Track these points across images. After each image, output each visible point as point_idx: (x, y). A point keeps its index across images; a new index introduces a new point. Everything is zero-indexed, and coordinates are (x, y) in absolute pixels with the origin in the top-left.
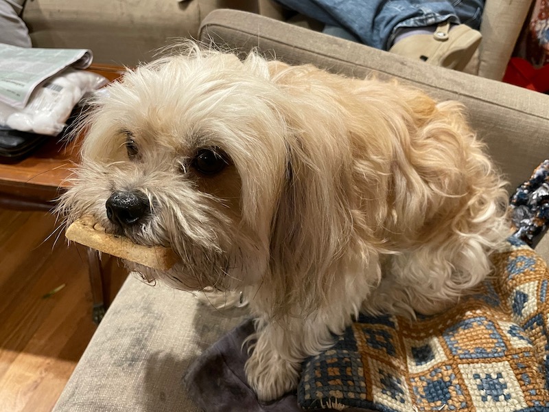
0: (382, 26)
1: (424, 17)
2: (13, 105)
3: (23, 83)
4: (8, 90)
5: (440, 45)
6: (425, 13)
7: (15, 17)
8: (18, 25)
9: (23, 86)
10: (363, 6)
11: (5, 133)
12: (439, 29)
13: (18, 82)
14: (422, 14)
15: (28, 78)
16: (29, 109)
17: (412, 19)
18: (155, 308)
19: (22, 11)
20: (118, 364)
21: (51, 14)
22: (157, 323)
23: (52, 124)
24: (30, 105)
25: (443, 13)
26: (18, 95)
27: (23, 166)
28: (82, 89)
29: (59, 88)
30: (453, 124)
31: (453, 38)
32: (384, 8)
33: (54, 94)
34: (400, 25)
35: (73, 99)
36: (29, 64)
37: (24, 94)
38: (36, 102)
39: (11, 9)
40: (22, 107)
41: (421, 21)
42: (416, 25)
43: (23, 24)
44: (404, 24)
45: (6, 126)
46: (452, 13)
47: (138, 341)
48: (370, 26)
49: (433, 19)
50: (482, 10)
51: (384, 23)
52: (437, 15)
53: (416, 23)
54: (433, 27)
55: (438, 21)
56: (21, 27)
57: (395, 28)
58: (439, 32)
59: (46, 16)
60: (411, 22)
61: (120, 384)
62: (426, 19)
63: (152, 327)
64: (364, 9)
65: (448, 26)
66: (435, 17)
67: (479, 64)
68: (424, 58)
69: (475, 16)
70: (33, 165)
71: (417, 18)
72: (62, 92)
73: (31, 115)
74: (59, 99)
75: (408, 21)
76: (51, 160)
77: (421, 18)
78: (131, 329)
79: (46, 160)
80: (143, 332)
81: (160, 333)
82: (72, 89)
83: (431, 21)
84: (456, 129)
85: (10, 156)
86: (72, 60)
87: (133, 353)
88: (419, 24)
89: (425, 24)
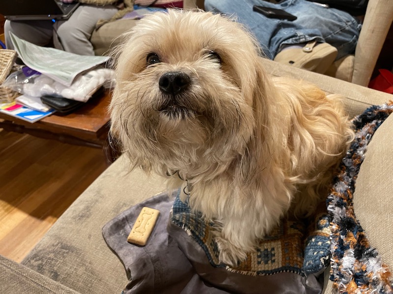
0: (274, 44)
1: (298, 38)
2: (65, 84)
3: (70, 72)
4: (62, 76)
5: (305, 55)
6: (299, 35)
7: (85, 40)
8: (87, 44)
9: (70, 74)
10: (265, 31)
11: (60, 100)
12: (307, 45)
13: (68, 72)
14: (297, 36)
15: (73, 71)
16: (73, 87)
17: (291, 39)
18: (102, 192)
19: (91, 37)
20: (74, 218)
21: (105, 38)
22: (100, 200)
23: (84, 95)
24: (74, 85)
25: (311, 35)
26: (67, 79)
27: (68, 118)
28: (105, 78)
29: (91, 77)
30: (336, 109)
31: (315, 51)
32: (278, 32)
33: (87, 80)
34: (283, 43)
35: (98, 83)
36: (78, 63)
37: (70, 78)
38: (77, 83)
39: (83, 36)
40: (69, 86)
41: (296, 40)
42: (293, 43)
43: (90, 44)
44: (286, 42)
45: (61, 96)
46: (320, 36)
47: (88, 207)
48: (268, 43)
49: (304, 39)
50: (357, 37)
51: (276, 42)
52: (307, 36)
53: (293, 41)
54: (304, 44)
55: (307, 40)
56: (89, 46)
57: (281, 45)
58: (307, 47)
59: (103, 40)
60: (290, 41)
61: (71, 228)
62: (299, 39)
63: (97, 201)
64: (265, 33)
65: (314, 43)
66: (305, 38)
67: (353, 71)
68: (292, 62)
69: (351, 41)
70: (73, 117)
71: (294, 38)
72: (92, 79)
73: (74, 90)
74: (89, 82)
75: (288, 40)
76: (83, 115)
77: (296, 38)
78: (87, 201)
79: (80, 115)
80: (91, 204)
81: (100, 204)
82: (99, 78)
83: (302, 40)
84: (337, 112)
85: (62, 112)
86: (101, 62)
87: (83, 214)
88: (295, 42)
89: (298, 42)
